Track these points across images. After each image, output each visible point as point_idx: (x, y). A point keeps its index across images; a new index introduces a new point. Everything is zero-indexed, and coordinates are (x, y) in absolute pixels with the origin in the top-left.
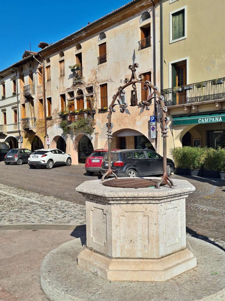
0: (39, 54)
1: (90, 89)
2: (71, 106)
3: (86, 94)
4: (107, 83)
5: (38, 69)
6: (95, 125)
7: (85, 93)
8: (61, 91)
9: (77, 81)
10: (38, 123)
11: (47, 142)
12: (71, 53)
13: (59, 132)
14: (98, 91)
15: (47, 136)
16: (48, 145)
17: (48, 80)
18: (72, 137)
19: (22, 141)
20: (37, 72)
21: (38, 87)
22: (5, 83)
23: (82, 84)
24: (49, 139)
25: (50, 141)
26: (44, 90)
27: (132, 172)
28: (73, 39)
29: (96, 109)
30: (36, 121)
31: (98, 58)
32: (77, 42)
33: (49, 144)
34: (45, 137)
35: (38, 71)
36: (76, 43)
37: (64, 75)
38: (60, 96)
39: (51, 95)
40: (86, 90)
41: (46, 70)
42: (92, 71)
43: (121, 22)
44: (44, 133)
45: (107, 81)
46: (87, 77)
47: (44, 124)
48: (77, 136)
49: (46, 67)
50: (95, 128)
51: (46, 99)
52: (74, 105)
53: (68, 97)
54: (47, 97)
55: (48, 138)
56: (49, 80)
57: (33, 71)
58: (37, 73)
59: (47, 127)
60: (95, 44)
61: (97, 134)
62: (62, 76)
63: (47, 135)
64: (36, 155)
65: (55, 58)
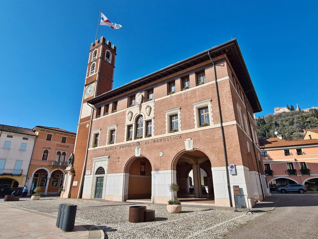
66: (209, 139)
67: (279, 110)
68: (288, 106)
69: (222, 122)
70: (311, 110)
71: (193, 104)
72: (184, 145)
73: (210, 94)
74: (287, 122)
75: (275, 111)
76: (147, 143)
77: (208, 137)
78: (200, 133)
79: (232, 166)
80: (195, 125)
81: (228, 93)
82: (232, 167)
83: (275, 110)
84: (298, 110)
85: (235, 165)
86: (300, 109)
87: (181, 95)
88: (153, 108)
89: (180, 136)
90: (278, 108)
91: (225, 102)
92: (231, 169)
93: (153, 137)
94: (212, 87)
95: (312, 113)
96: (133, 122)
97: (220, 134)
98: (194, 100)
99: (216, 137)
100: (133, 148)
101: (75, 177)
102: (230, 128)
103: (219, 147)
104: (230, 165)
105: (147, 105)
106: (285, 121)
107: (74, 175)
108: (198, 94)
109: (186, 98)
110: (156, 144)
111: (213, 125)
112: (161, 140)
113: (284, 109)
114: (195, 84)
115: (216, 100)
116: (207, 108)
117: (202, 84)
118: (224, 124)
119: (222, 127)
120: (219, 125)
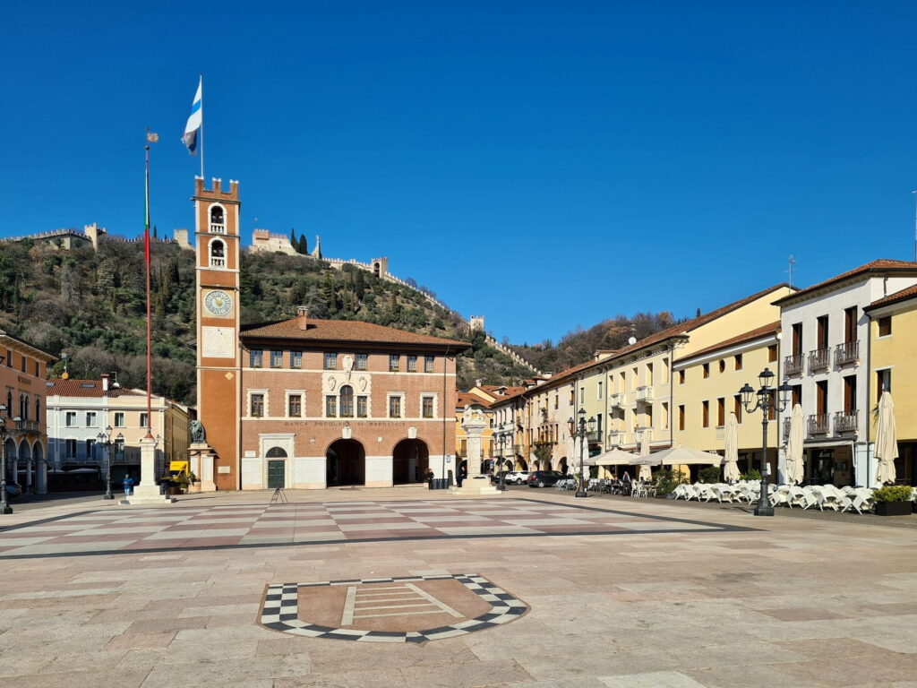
0: (528, 393)
1: (551, 426)
2: (543, 437)
4: (558, 424)
5: (527, 403)
6: (553, 453)
7: (550, 428)
8: (538, 424)
9: (545, 419)
12: (543, 396)
13: (536, 459)
14: (555, 428)
17: (532, 414)
18: (542, 461)
21: (526, 419)
23: (548, 422)
26: (529, 422)
28: (545, 387)
29: (553, 442)
31: (555, 405)
35: (527, 405)
36: (547, 390)
37: (540, 412)
38: (537, 428)
39: (533, 426)
42: (552, 413)
43: (563, 385)
45: (558, 422)
46: (550, 418)
47: (528, 450)
48: (545, 461)
49: (531, 403)
50: (553, 455)
51: (530, 429)
53: (541, 430)
57: (523, 405)
58: (526, 407)
59: (530, 453)
60: (554, 395)
61: (554, 460)
65: (536, 398)
66: (432, 430)
67: (267, 239)
68: (293, 236)
69: (445, 417)
70: (348, 268)
71: (420, 393)
72: (407, 432)
73: (437, 387)
74: (287, 289)
75: (255, 242)
76: (359, 424)
77: (431, 428)
78: (424, 424)
80: (420, 414)
81: (453, 390)
83: (254, 237)
84: (318, 256)
85: (450, 455)
86: (320, 256)
87: (406, 376)
88: (369, 383)
89: (404, 423)
90: (264, 233)
91: (450, 398)
92: (447, 457)
93: (369, 418)
94: (440, 380)
95: (349, 277)
96: (337, 392)
97: (442, 427)
98: (421, 387)
99: (438, 430)
100: (338, 428)
101: (218, 460)
102: (450, 423)
103: (440, 439)
104: (447, 454)
105: (361, 375)
106: (282, 285)
107: (216, 458)
108: (426, 382)
109: (413, 383)
110: (373, 427)
111: (436, 417)
112: (380, 423)
113: (280, 242)
114: (423, 369)
115: (442, 394)
116: (432, 398)
117: (431, 372)
118: (447, 419)
119: (444, 422)
120: (442, 419)
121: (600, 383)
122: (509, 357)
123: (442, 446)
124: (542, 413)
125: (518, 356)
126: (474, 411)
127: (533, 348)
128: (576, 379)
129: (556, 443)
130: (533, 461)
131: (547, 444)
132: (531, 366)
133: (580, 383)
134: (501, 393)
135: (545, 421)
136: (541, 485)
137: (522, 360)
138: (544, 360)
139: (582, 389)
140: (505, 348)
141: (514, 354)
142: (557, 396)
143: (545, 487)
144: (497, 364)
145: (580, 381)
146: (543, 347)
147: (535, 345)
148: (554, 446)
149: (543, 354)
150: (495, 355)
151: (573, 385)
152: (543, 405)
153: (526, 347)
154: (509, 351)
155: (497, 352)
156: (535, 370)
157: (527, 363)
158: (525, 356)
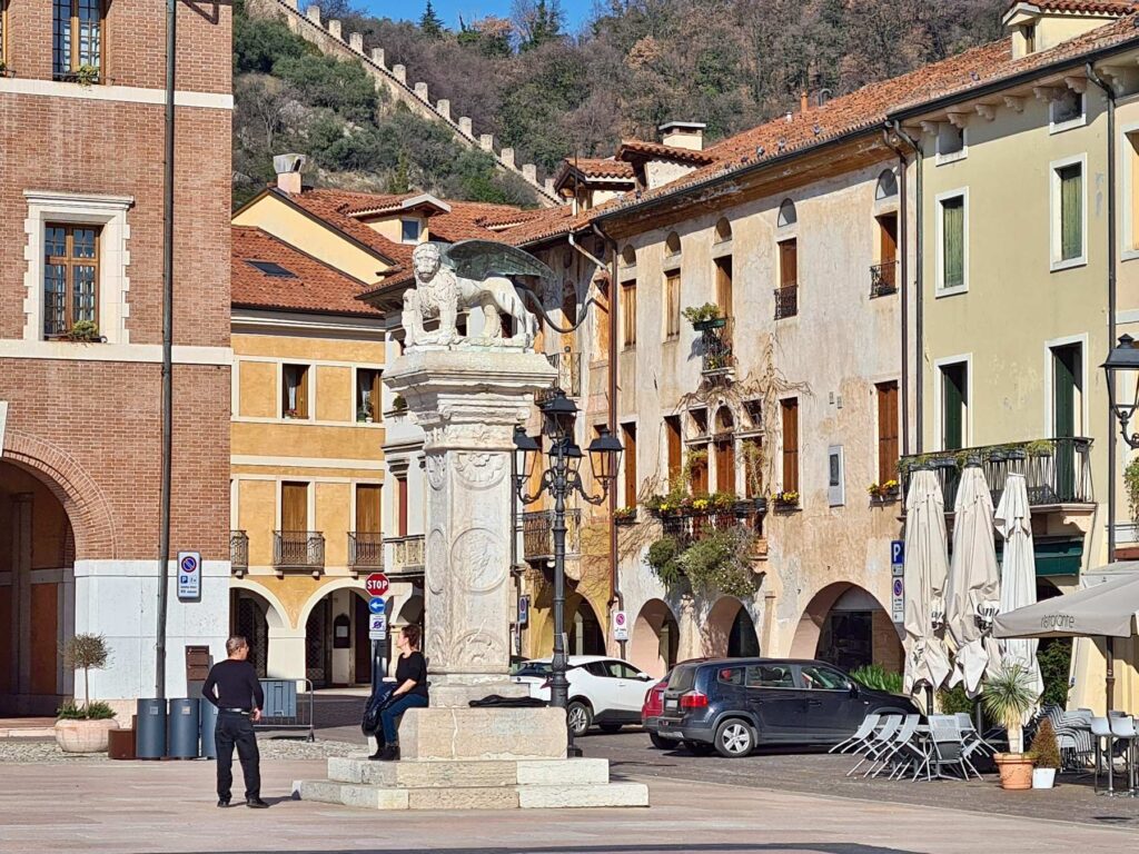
0: (595, 227)
1: (754, 409)
2: (698, 470)
3: (743, 427)
4: (796, 399)
5: (595, 282)
6: (766, 560)
7: (742, 420)
8: (668, 401)
9: (714, 372)
10: (587, 533)
11: (616, 625)
14: (774, 420)
15: (616, 599)
16: (619, 641)
17: (628, 343)
18: (698, 607)
19: (524, 621)
20: (592, 300)
21: (593, 368)
22: (468, 319)
23: (729, 384)
24: (624, 613)
25: (629, 625)
26: (613, 387)
27: (737, 727)
28: (703, 199)
29: (767, 496)
30: (582, 525)
31: (776, 293)
32: (719, 208)
33: (624, 636)
34: (610, 603)
35: (594, 292)
36: (718, 213)
37: (678, 333)
38: (664, 423)
39: (634, 411)
40: (742, 413)
41: (623, 294)
42: (760, 339)
43: (834, 179)
44: (607, 584)
45: (797, 387)
46: (746, 361)
47: (607, 541)
48: (713, 603)
49: (624, 284)
50: (764, 573)
51: (619, 428)
52: (706, 466)
53: (690, 431)
54: (621, 419)
55: (621, 608)
56: (630, 343)
57: (575, 285)
58: (593, 304)
59: (619, 556)
60: (769, 238)
61: (770, 597)
62: (672, 334)
63: (617, 595)
64: (524, 679)
66: (97, 413)
69: (169, 342)
71: (26, 192)
73: (126, 163)
77: (91, 402)
78: (52, 375)
79: (191, 561)
80: (24, 318)
81: (218, 189)
82: (189, 565)
85: (201, 560)
91: (198, 235)
92: (182, 573)
94: (143, 126)
97: (153, 399)
98: (35, 164)
99: (131, 412)
102: (201, 377)
103: (141, 463)
104: (182, 556)
108: (60, 136)
111: (118, 341)
114: (47, 59)
115: (154, 211)
116: (98, 229)
117: (90, 79)
118: (180, 354)
119: (167, 368)
120: (155, 353)
121: (1070, 173)
122: (354, 72)
123: (155, 505)
124: (690, 335)
125: (400, 72)
126: (470, 287)
127: (468, 38)
128: (907, 152)
129: (787, 506)
130: (633, 607)
131: (730, 512)
132: (465, 125)
133: (935, 174)
134: (410, 231)
135: (716, 381)
136: (738, 738)
137: (422, 90)
138: (524, 96)
139: (954, 204)
140: (335, 29)
141: (378, 57)
142: (789, 246)
143: (756, 751)
144: (293, 108)
145: (932, 163)
146: (519, 35)
147: (476, 19)
148: (773, 524)
149: (516, 66)
150: (280, 64)
151: (889, 184)
152: (700, 289)
153: (431, 27)
154: (356, 43)
155: (297, 46)
156: (486, 143)
157: (444, 108)
158: (436, 70)
